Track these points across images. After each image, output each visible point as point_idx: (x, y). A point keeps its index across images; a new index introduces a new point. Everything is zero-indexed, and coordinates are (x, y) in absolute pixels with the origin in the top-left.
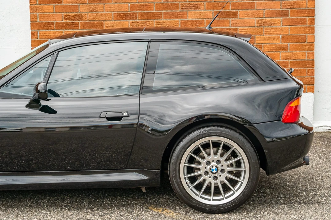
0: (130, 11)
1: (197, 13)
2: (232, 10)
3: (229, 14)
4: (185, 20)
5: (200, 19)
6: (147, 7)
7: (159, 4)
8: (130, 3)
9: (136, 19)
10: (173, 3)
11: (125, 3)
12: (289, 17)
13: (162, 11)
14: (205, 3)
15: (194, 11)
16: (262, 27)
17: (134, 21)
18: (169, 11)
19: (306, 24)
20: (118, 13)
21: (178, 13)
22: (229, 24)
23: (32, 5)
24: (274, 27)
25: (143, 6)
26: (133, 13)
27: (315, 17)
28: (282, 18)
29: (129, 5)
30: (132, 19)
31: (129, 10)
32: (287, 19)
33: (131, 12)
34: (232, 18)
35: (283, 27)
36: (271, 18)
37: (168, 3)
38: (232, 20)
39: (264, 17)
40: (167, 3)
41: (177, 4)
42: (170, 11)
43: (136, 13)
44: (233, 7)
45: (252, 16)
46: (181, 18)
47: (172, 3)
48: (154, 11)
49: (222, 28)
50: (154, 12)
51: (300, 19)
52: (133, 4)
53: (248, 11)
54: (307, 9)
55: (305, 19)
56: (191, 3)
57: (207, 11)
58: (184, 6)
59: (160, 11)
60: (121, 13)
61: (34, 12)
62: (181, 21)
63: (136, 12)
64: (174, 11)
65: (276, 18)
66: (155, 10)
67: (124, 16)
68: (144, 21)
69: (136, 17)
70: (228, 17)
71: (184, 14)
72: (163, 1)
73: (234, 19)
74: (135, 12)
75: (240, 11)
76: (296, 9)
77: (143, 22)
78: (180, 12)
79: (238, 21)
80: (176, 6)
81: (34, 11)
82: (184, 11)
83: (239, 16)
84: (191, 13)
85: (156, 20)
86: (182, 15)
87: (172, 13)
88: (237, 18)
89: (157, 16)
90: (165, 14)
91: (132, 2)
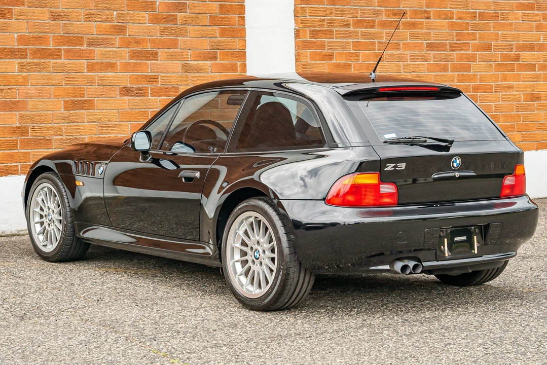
1: (108, 51)
2: (151, 50)
3: (147, 55)
4: (92, 61)
5: (111, 61)
6: (41, 40)
7: (57, 36)
8: (17, 33)
9: (27, 58)
10: (77, 35)
11: (10, 32)
12: (218, 61)
13: (62, 48)
14: (118, 37)
15: (104, 49)
16: (188, 74)
17: (22, 61)
18: (71, 47)
19: (236, 71)
21: (82, 50)
22: (148, 68)
24: (202, 74)
25: (36, 38)
26: (21, 49)
27: (246, 62)
28: (210, 62)
29: (16, 36)
30: (21, 58)
31: (16, 44)
32: (216, 64)
33: (18, 47)
34: (152, 60)
35: (211, 74)
36: (198, 62)
37: (70, 35)
38: (152, 64)
39: (190, 60)
40: (68, 35)
41: (82, 37)
42: (73, 47)
43: (26, 49)
44: (153, 45)
45: (176, 58)
46: (87, 58)
47: (75, 35)
48: (51, 47)
49: (140, 74)
50: (52, 49)
51: (231, 64)
52: (21, 35)
53: (171, 50)
54: (237, 50)
55: (236, 64)
56: (100, 36)
57: (120, 49)
58: (91, 40)
59: (59, 47)
60: (5, 48)
62: (87, 62)
63: (26, 47)
64: (77, 47)
65: (203, 62)
66: (51, 45)
67: (9, 53)
68: (38, 61)
69: (26, 55)
70: (147, 59)
71: (92, 52)
72: (62, 33)
73: (153, 62)
74: (24, 47)
75: (161, 50)
76: (225, 50)
77: (36, 63)
78: (85, 50)
79: (160, 65)
80: (79, 40)
82: (91, 48)
83: (159, 57)
84: (100, 50)
85: (54, 60)
86: (89, 53)
87: (76, 51)
88: (157, 60)
89: (56, 54)
90: (67, 51)
91: (20, 31)
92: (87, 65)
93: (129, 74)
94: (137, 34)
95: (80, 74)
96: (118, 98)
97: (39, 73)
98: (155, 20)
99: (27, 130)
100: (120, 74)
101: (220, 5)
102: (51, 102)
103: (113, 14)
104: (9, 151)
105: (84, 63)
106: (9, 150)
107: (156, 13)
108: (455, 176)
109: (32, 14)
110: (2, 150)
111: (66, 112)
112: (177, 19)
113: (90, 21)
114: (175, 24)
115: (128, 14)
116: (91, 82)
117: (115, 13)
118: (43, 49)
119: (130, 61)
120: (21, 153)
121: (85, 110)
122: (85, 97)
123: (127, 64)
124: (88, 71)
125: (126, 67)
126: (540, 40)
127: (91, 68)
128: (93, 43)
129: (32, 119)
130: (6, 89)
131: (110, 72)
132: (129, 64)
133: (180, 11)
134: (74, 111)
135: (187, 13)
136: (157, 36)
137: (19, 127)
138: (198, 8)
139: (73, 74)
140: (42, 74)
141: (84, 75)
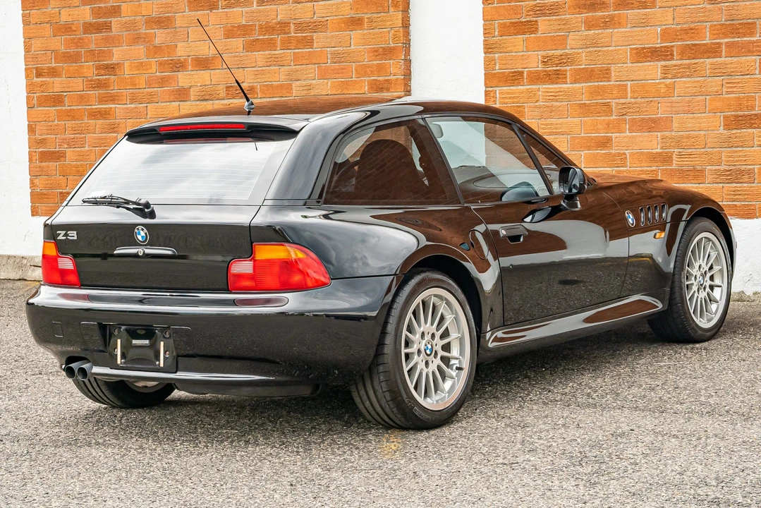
0: (660, 43)
6: (693, 33)
7: (715, 25)
8: (660, 25)
9: (672, 59)
10: (745, 21)
11: (651, 26)
13: (722, 41)
17: (667, 63)
18: (736, 39)
20: (637, 49)
21: (753, 42)
23: (487, 39)
25: (686, 31)
26: (666, 47)
29: (659, 29)
30: (664, 60)
31: (659, 41)
33: (662, 45)
37: (734, 22)
40: (732, 22)
41: (752, 24)
42: (739, 39)
43: (672, 46)
47: (742, 21)
48: (707, 41)
50: (707, 44)
52: (666, 28)
59: (718, 41)
60: (644, 48)
61: (490, 53)
63: (673, 44)
64: (745, 39)
66: (708, 39)
67: (650, 54)
68: (688, 61)
69: (672, 55)
72: (723, 20)
74: (670, 44)
77: (685, 65)
78: (757, 41)
80: (748, 28)
81: (490, 50)
85: (711, 60)
87: (743, 44)
89: (713, 51)
90: (729, 45)
91: (664, 23)
95: (748, 76)
97: (689, 79)
99: (671, 157)
102: (704, 117)
105: (754, 61)
111: (726, 132)
118: (695, 45)
121: (755, 128)
122: (754, 110)
129: (678, 142)
130: (644, 103)
134: (739, 131)
137: (661, 153)
139: (737, 77)
140: (693, 79)
141: (754, 78)
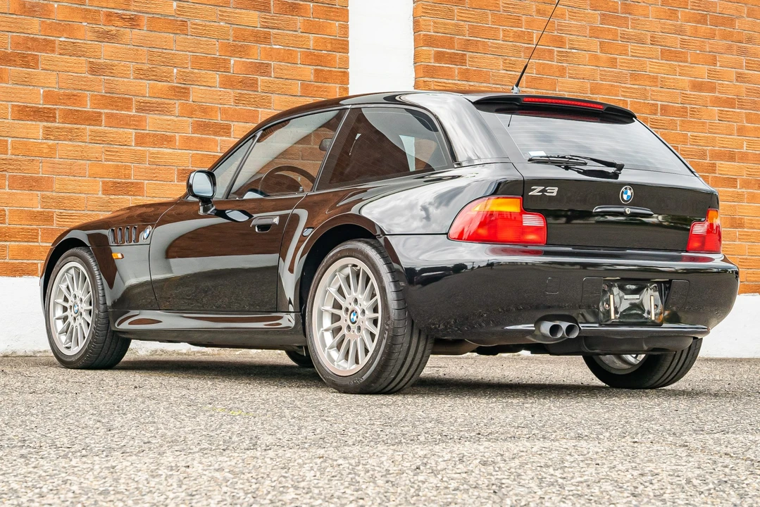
0: (43, 105)
1: (165, 120)
2: (222, 122)
3: (216, 128)
4: (142, 131)
5: (168, 134)
6: (75, 99)
7: (96, 95)
8: (43, 87)
9: (55, 121)
10: (123, 96)
11: (33, 86)
13: (102, 111)
14: (178, 102)
15: (158, 117)
17: (49, 124)
18: (115, 112)
20: (20, 106)
21: (130, 116)
22: (217, 146)
25: (68, 96)
26: (48, 108)
29: (42, 91)
30: (47, 121)
31: (41, 102)
33: (44, 106)
34: (222, 136)
37: (114, 95)
38: (222, 141)
40: (111, 95)
41: (129, 99)
42: (117, 112)
43: (55, 109)
44: (224, 116)
46: (136, 127)
47: (120, 96)
48: (88, 109)
49: (206, 153)
50: (89, 112)
52: (49, 91)
53: (248, 125)
56: (154, 100)
57: (180, 118)
58: (142, 104)
59: (99, 110)
60: (27, 107)
62: (136, 133)
63: (55, 107)
64: (122, 112)
66: (88, 107)
67: (32, 113)
68: (70, 126)
69: (55, 117)
70: (216, 134)
71: (141, 120)
72: (104, 91)
73: (224, 138)
74: (52, 107)
75: (236, 123)
77: (67, 128)
78: (134, 116)
80: (126, 104)
82: (142, 114)
83: (232, 133)
84: (153, 118)
85: (92, 127)
86: (138, 121)
87: (121, 116)
88: (230, 137)
89: (94, 119)
90: (109, 116)
91: (47, 86)
92: (136, 136)
93: (191, 152)
94: (203, 101)
95: (125, 147)
96: (176, 183)
97: (70, 143)
98: (228, 83)
99: (52, 217)
100: (180, 151)
101: (316, 70)
102: (85, 181)
103: (173, 72)
104: (26, 244)
105: (131, 134)
106: (26, 242)
107: (230, 74)
108: (625, 212)
109: (63, 64)
110: (17, 241)
111: (104, 196)
112: (257, 84)
113: (141, 79)
114: (255, 91)
115: (192, 73)
116: (140, 159)
117: (175, 70)
118: (77, 111)
119: (192, 135)
120: (42, 246)
121: (131, 195)
122: (131, 179)
123: (188, 138)
124: (137, 144)
125: (188, 143)
126: (742, 147)
127: (141, 140)
128: (144, 108)
129: (59, 203)
130: (25, 161)
131: (166, 148)
132: (192, 138)
133: (262, 74)
134: (116, 197)
135: (271, 77)
136: (230, 105)
137: (41, 212)
138: (285, 72)
139: (116, 146)
140: (75, 143)
141: (131, 149)
